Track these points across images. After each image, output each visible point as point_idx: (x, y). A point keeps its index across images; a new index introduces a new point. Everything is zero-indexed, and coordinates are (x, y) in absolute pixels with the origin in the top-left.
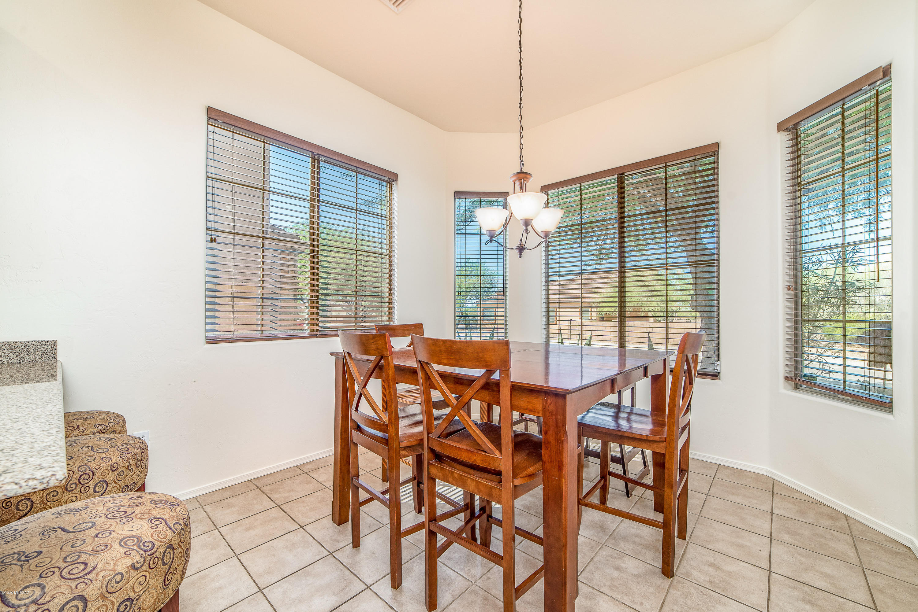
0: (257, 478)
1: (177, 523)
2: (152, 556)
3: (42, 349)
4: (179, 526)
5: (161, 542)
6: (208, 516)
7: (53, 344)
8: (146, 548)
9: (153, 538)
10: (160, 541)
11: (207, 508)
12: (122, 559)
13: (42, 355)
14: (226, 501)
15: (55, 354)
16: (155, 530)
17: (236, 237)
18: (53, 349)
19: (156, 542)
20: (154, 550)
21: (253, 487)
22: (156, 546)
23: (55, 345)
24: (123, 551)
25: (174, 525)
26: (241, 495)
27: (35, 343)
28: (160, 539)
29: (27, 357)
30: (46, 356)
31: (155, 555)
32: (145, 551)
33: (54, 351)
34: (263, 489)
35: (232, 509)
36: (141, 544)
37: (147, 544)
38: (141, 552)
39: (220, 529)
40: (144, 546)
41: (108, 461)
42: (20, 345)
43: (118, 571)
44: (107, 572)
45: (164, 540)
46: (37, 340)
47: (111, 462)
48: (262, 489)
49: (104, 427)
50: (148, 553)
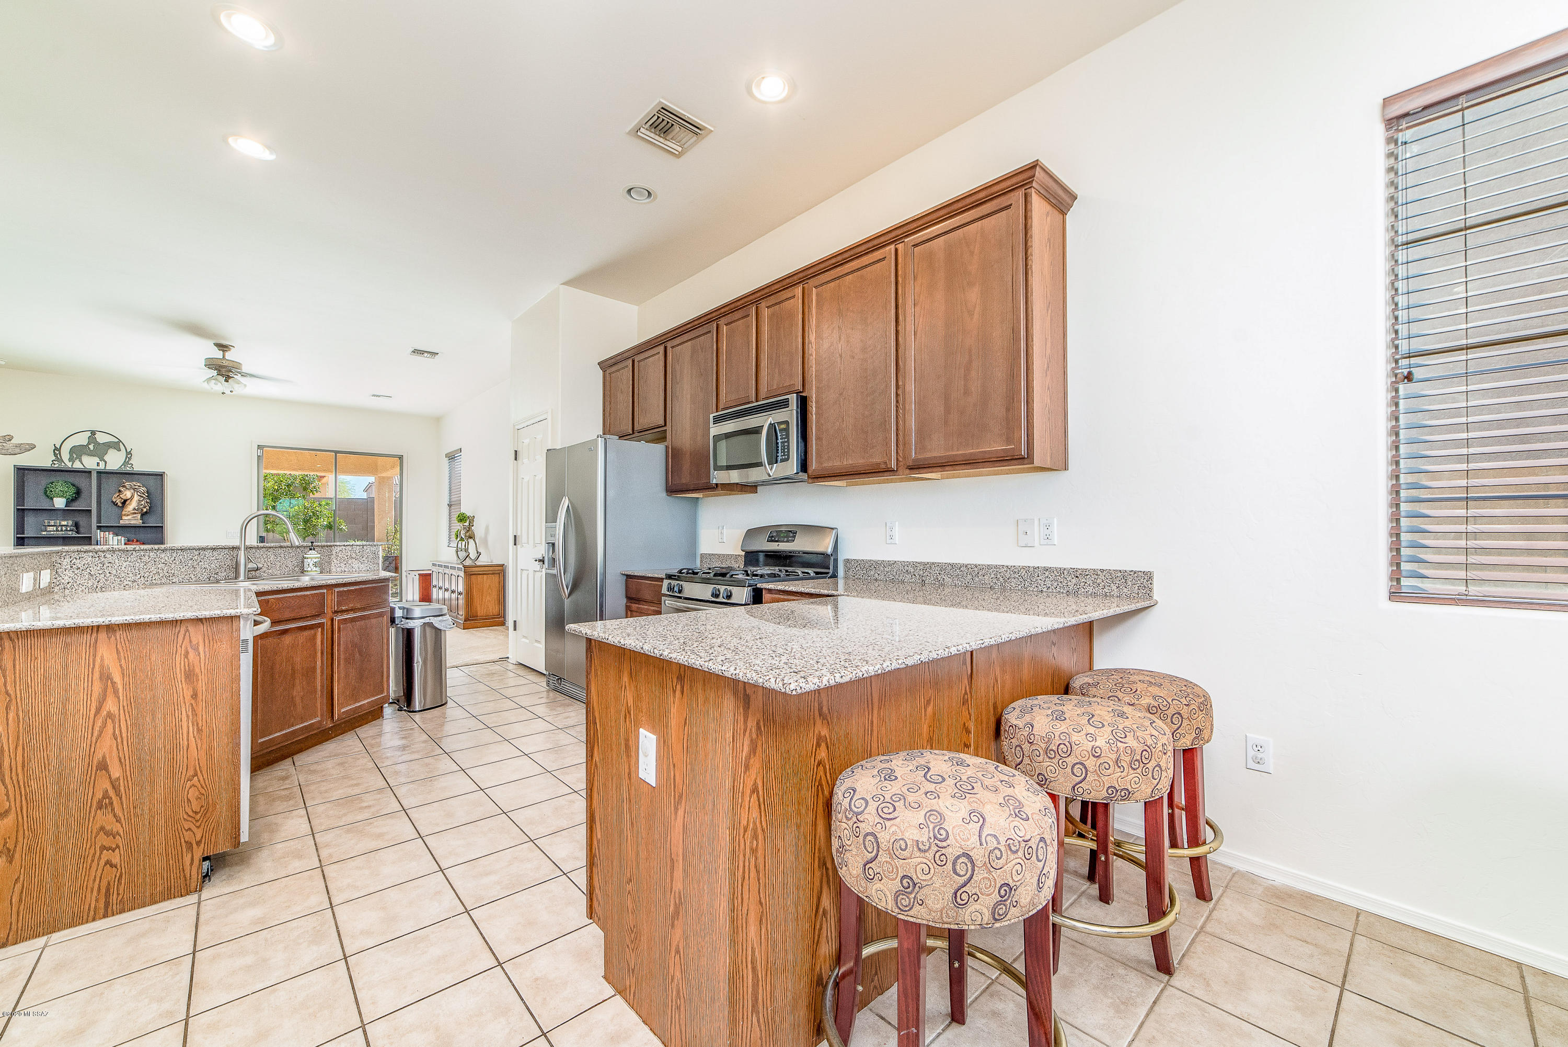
0: (1545, 973)
1: (995, 836)
2: (939, 849)
3: (1139, 582)
4: (995, 842)
5: (957, 842)
6: (1349, 956)
7: (1149, 576)
8: (938, 835)
9: (952, 831)
10: (956, 840)
11: (1361, 943)
12: (913, 828)
13: (1139, 589)
14: (1413, 958)
15: (1151, 590)
16: (964, 824)
17: (1470, 357)
18: (1149, 582)
19: (951, 837)
20: (944, 844)
21: (1515, 982)
22: (948, 841)
23: (1151, 578)
24: (922, 821)
25: (988, 835)
26: (1458, 973)
27: (1132, 573)
28: (958, 837)
29: (1125, 590)
30: (1142, 591)
31: (944, 851)
32: (935, 837)
33: (1149, 585)
34: (1535, 1006)
35: (1408, 982)
36: (938, 827)
37: (942, 832)
38: (931, 835)
39: (1345, 992)
40: (938, 832)
41: (1091, 739)
42: (1119, 574)
43: (903, 837)
44: (897, 830)
45: (963, 843)
46: (1134, 570)
47: (1093, 743)
48: (1533, 1003)
49: (1165, 703)
50: (936, 842)
